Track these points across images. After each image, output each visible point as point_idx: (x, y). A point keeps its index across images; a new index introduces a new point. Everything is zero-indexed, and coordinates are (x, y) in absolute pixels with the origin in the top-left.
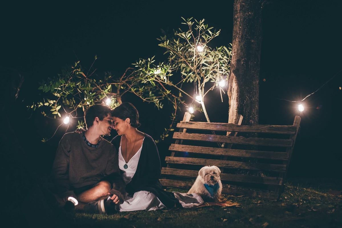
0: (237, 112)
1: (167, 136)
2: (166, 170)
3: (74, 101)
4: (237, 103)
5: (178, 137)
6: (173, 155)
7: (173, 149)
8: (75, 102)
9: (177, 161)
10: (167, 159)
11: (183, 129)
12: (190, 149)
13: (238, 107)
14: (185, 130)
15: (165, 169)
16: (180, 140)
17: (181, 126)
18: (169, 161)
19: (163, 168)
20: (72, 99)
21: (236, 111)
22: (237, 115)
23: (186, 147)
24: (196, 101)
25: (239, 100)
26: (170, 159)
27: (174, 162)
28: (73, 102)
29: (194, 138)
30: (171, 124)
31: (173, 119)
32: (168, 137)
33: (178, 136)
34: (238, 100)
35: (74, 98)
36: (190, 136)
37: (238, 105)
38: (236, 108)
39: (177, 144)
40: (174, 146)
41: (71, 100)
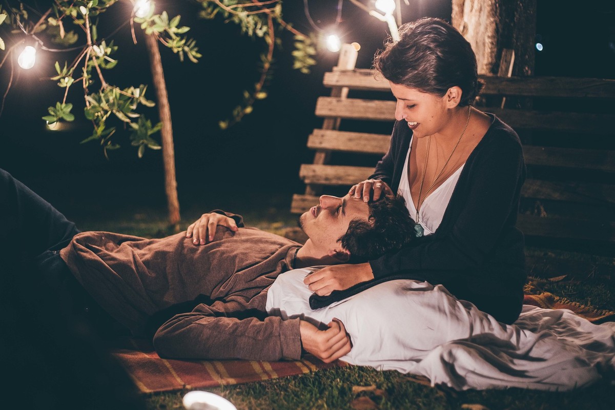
0: (492, 43)
1: (249, 110)
2: (306, 203)
3: (25, 12)
4: (492, 19)
5: (330, 110)
6: (322, 160)
7: (321, 143)
8: (26, 16)
9: (339, 178)
10: (305, 171)
11: (340, 88)
12: (374, 143)
13: (497, 31)
14: (345, 91)
15: (304, 200)
16: (335, 118)
17: (337, 81)
18: (314, 176)
19: (296, 197)
20: (19, 9)
21: (490, 40)
22: (492, 52)
23: (360, 139)
24: (373, 13)
25: (500, 10)
26: (314, 171)
27: (327, 179)
28: (22, 16)
29: (383, 113)
30: (258, 81)
31: (263, 67)
32: (252, 113)
33: (330, 107)
34: (496, 12)
35: (24, 6)
36: (369, 107)
37: (496, 24)
38: (490, 34)
39: (328, 129)
40: (323, 136)
41: (14, 10)
